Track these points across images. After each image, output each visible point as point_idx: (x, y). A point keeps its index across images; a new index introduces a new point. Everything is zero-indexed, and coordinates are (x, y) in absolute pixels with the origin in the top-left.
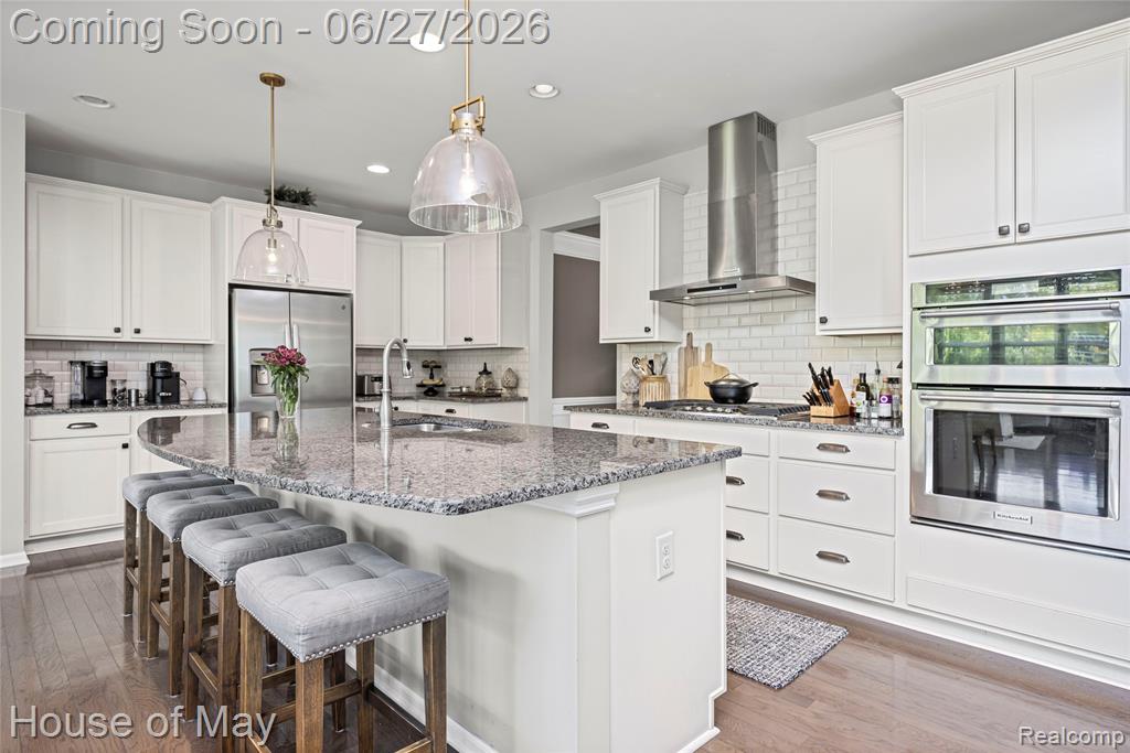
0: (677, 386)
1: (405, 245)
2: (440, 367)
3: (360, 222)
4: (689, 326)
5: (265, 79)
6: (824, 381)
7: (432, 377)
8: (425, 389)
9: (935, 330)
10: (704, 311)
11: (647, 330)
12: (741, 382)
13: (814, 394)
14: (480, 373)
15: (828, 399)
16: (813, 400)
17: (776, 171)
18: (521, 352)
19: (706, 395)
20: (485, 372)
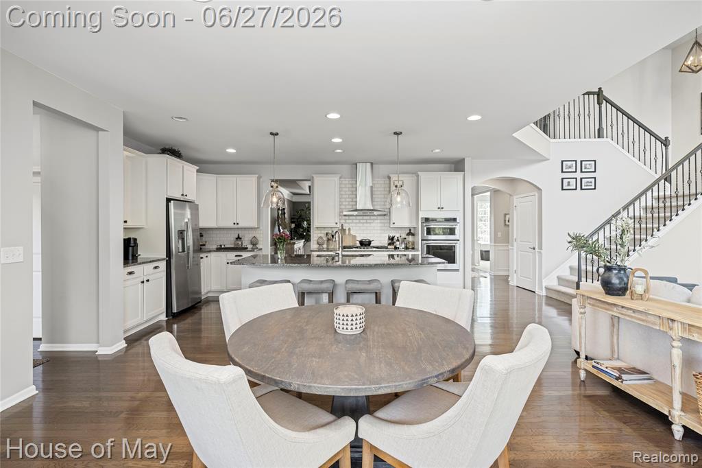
3: (199, 168)
5: (272, 134)
6: (391, 239)
11: (336, 223)
12: (366, 239)
14: (235, 238)
16: (389, 244)
19: (358, 244)
20: (238, 238)
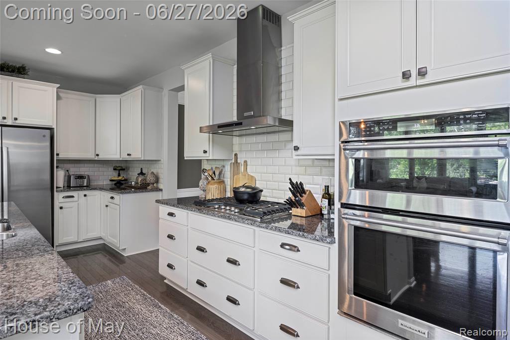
0: (229, 187)
1: (97, 99)
2: (124, 170)
3: (59, 85)
4: (236, 149)
7: (119, 175)
8: (114, 182)
9: (355, 160)
10: (244, 139)
11: (205, 152)
12: (253, 189)
13: (291, 200)
14: (138, 174)
15: (299, 204)
16: (291, 204)
17: (281, 47)
18: (160, 162)
20: (142, 173)
